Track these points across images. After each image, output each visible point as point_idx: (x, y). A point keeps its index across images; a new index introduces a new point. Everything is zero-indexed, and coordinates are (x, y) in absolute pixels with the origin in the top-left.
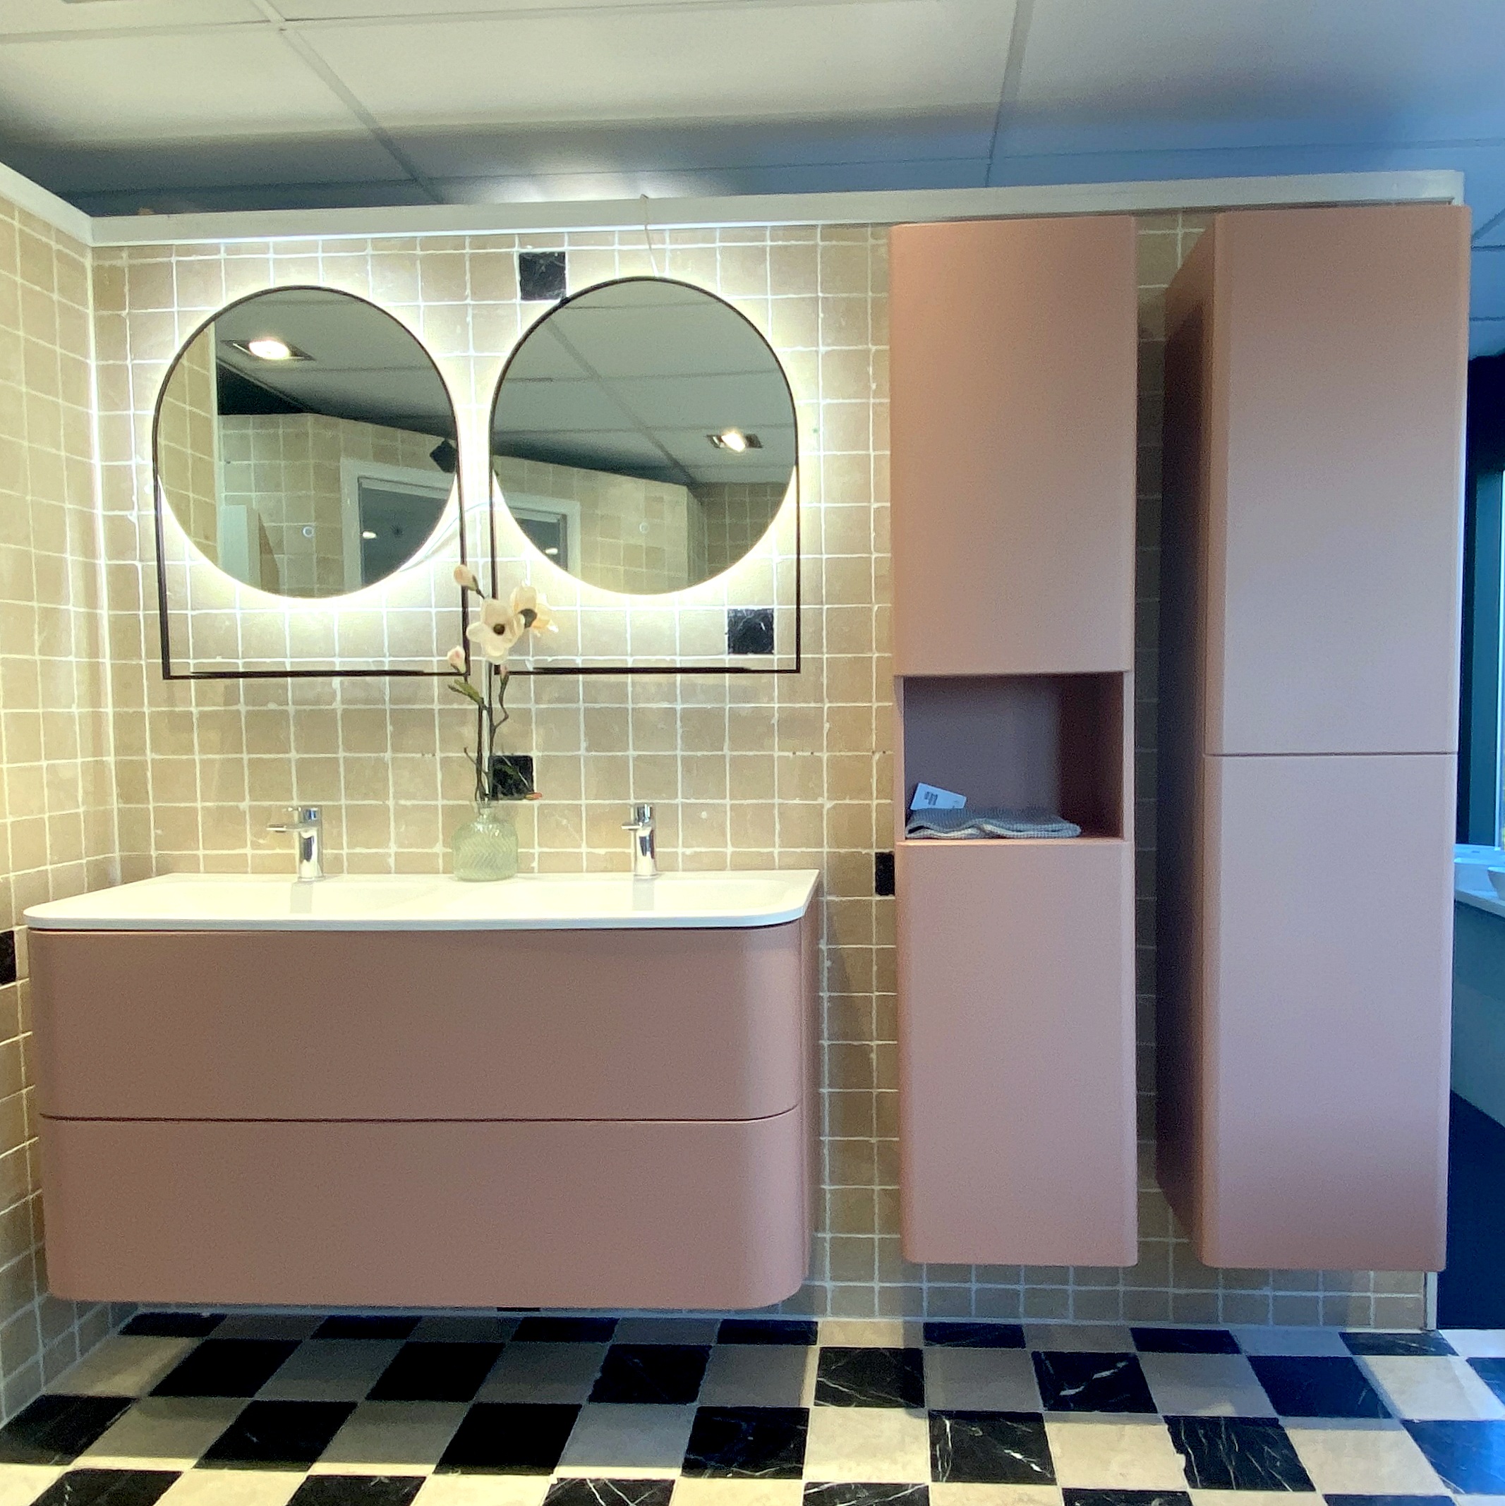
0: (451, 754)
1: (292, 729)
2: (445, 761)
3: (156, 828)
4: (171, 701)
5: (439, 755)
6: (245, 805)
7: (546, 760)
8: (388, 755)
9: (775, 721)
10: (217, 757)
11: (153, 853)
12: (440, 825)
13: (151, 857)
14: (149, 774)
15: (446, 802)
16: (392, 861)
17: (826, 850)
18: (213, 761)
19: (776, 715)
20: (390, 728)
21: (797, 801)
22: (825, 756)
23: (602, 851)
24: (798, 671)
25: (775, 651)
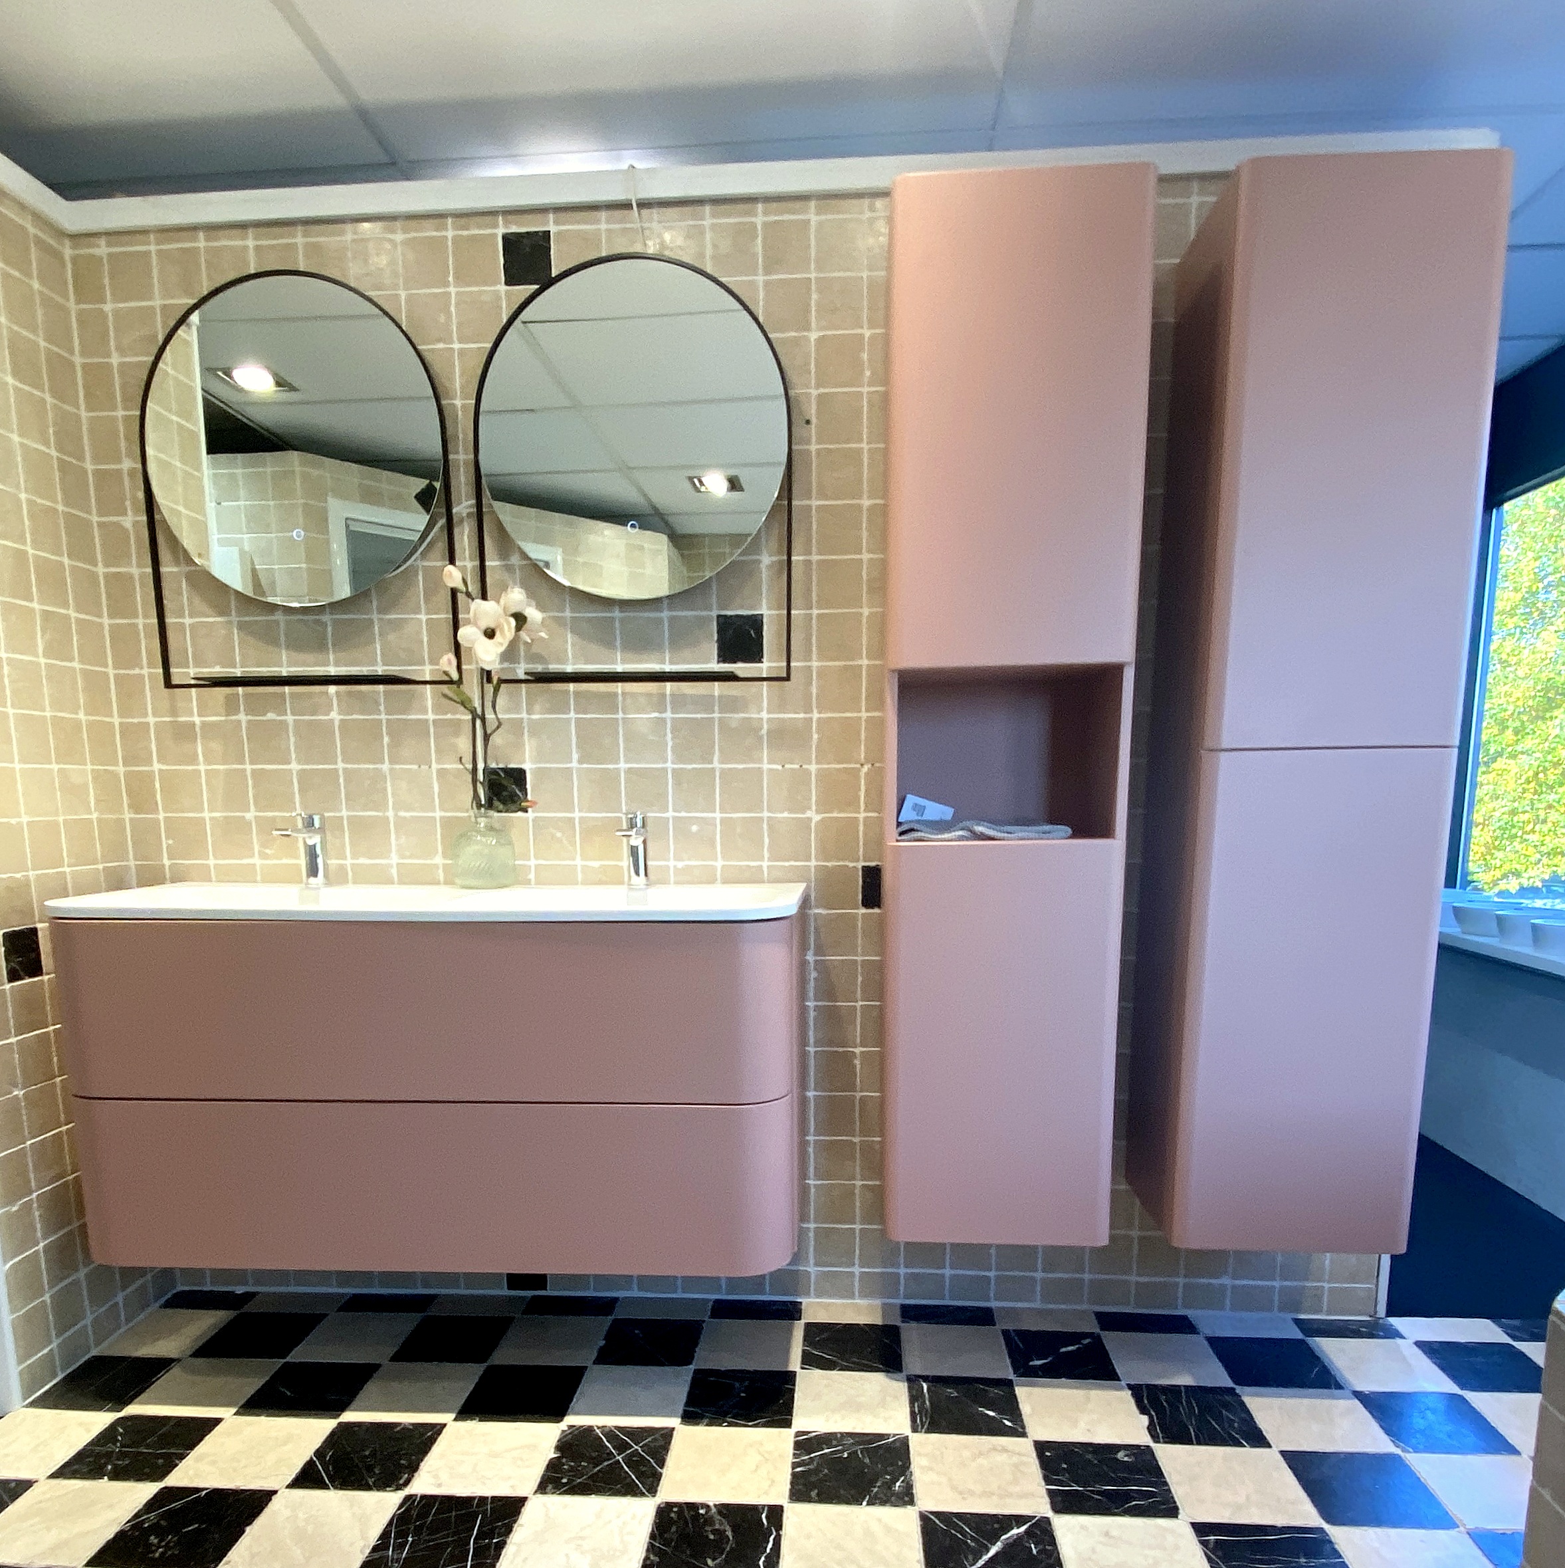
0: (445, 766)
1: (292, 740)
2: (441, 773)
3: (167, 838)
4: (174, 712)
5: (434, 766)
6: (250, 816)
7: (538, 772)
8: (385, 767)
9: (764, 731)
10: (221, 767)
11: (167, 862)
12: (439, 836)
13: (163, 866)
14: (157, 785)
15: (443, 814)
16: (394, 871)
17: (813, 863)
18: (218, 771)
19: (765, 726)
20: (386, 739)
21: (786, 815)
22: (813, 768)
23: (596, 864)
24: (788, 678)
25: (764, 660)
